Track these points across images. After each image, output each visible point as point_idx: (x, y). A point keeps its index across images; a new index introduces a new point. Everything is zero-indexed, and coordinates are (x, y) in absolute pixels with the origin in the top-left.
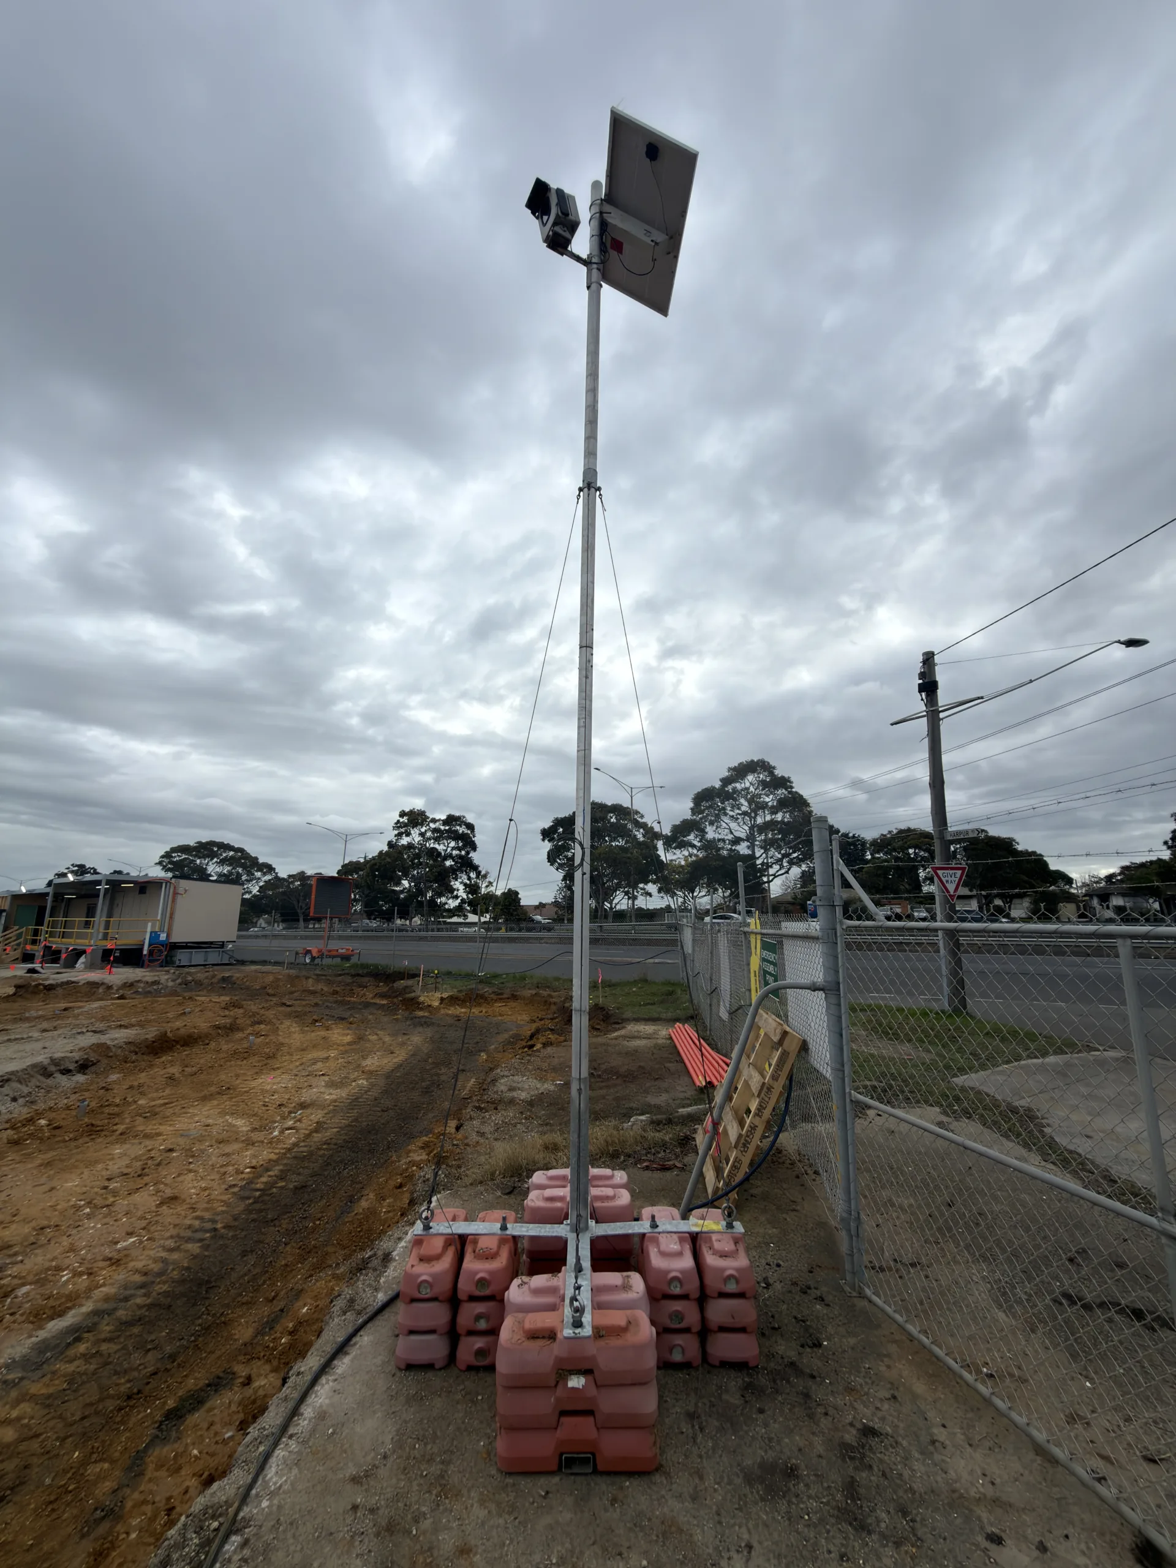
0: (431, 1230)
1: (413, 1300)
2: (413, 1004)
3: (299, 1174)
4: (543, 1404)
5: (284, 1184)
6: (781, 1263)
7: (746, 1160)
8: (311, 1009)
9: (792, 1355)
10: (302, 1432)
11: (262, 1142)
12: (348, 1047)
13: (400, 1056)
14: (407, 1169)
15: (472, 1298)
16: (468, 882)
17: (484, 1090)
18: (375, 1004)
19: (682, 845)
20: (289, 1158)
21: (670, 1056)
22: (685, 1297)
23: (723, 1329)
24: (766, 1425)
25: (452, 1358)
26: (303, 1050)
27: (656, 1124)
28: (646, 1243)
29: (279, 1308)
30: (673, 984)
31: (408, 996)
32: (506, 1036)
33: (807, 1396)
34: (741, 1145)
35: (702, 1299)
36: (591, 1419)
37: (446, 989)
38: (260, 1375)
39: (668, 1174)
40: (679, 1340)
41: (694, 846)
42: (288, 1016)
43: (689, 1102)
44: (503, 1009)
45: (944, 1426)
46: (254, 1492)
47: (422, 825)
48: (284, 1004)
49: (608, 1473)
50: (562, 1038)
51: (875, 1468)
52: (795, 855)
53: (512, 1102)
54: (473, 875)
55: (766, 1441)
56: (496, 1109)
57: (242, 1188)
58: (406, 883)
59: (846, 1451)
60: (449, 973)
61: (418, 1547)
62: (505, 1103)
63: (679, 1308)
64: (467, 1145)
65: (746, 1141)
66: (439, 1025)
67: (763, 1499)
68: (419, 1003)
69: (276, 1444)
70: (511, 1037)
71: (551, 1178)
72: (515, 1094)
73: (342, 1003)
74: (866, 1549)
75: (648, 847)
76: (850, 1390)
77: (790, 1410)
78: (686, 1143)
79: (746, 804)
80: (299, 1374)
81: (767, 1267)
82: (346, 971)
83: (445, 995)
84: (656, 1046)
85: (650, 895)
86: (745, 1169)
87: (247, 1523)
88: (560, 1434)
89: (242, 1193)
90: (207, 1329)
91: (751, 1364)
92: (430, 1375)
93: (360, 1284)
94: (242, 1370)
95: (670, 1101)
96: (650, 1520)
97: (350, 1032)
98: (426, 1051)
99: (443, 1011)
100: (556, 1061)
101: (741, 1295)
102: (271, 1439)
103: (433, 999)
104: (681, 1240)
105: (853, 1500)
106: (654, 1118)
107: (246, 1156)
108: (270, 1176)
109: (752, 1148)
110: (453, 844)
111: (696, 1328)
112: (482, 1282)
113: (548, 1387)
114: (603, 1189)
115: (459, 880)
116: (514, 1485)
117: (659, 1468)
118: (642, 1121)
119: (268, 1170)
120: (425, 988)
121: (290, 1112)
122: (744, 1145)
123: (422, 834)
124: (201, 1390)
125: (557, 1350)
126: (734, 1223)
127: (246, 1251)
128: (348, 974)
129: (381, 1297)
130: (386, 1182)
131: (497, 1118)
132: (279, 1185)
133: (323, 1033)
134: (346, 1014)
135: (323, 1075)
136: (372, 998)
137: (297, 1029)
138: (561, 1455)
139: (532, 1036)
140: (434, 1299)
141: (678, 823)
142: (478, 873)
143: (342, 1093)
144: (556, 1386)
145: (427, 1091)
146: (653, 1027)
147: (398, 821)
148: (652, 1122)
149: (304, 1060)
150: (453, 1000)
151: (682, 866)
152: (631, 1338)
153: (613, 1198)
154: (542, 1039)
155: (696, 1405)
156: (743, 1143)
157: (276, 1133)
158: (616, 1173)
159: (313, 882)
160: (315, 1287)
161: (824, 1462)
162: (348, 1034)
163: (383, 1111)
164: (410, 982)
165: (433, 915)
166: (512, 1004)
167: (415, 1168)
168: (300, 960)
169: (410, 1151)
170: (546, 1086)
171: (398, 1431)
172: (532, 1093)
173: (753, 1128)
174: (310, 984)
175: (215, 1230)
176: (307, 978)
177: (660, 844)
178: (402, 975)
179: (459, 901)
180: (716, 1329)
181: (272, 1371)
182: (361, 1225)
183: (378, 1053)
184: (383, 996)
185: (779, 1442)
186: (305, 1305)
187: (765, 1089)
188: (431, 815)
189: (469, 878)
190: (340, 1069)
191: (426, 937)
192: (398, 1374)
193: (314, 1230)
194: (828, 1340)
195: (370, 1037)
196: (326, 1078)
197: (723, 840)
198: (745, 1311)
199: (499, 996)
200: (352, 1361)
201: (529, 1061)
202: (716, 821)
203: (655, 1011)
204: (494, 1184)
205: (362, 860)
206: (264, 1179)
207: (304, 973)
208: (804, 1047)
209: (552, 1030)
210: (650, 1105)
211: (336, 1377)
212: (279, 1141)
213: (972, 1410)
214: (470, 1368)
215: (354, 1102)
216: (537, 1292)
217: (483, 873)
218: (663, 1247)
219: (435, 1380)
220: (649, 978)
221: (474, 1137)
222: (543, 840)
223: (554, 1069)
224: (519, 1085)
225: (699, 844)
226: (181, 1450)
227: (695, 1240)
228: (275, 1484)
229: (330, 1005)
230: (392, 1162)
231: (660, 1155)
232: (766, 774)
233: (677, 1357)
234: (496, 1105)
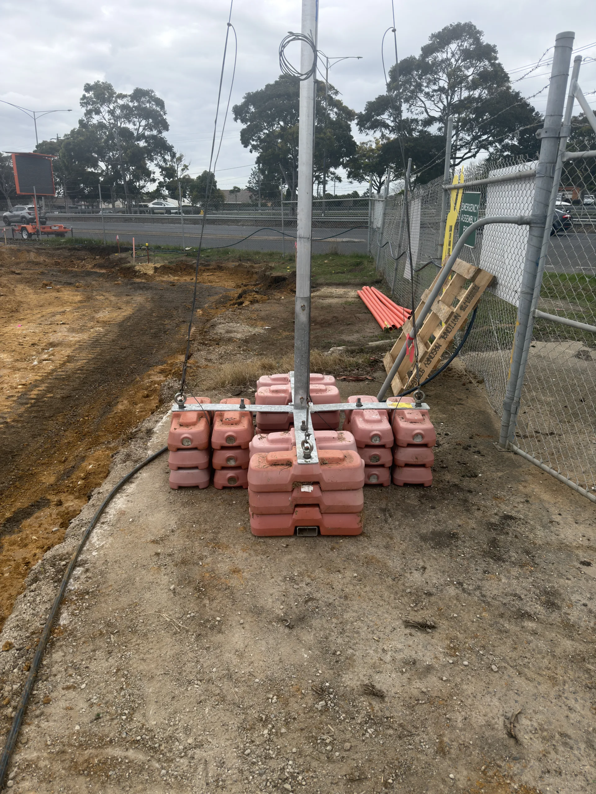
0: (185, 409)
1: (179, 449)
2: (130, 272)
3: (63, 389)
4: (285, 501)
5: (52, 395)
6: (449, 433)
7: (428, 370)
8: (40, 277)
9: (456, 481)
10: (110, 521)
11: (26, 369)
12: (79, 305)
13: (127, 311)
14: (150, 386)
15: (223, 448)
16: (164, 164)
17: (206, 332)
18: (96, 273)
19: (377, 125)
20: (50, 379)
21: (359, 310)
22: (383, 446)
23: (407, 465)
24: (436, 514)
25: (211, 481)
26: (41, 306)
27: (352, 353)
28: (353, 416)
29: (71, 466)
30: (361, 257)
31: (124, 265)
32: (217, 297)
33: (466, 501)
34: (425, 359)
35: (395, 447)
36: (317, 509)
37: (157, 260)
38: (67, 500)
39: (361, 384)
40: (375, 471)
41: (387, 126)
42: (20, 281)
43: (376, 339)
44: (212, 277)
45: (560, 514)
46: (85, 548)
47: (110, 102)
48: (13, 273)
49: (328, 536)
50: (266, 297)
51: (511, 534)
52: (485, 137)
53: (230, 340)
54: (168, 157)
55: (436, 522)
56: (218, 344)
57: (19, 398)
58: (102, 165)
59: (491, 526)
60: (158, 248)
61: (205, 570)
62: (224, 340)
63: (377, 453)
64: (199, 367)
65: (430, 356)
66: (156, 289)
67: (432, 547)
68: (136, 272)
69: (93, 527)
70: (221, 298)
71: (274, 380)
72: (232, 335)
73: (66, 272)
74: (501, 569)
75: (341, 127)
76: (496, 498)
77: (453, 508)
78: (376, 364)
79: (445, 77)
80: (99, 493)
81: (438, 436)
82: (64, 246)
83: (158, 265)
84: (346, 303)
85: (339, 179)
86: (425, 376)
87: (85, 562)
88: (295, 516)
89: (19, 400)
90: (21, 478)
91: (426, 485)
92: (196, 492)
93: (132, 447)
94: (54, 499)
95: (361, 338)
96: (357, 557)
97: (79, 293)
98: (149, 308)
99: (158, 279)
100: (263, 314)
101: (425, 445)
102: (90, 525)
103: (148, 268)
104: (381, 414)
105: (494, 547)
106: (349, 348)
107: (16, 378)
108: (39, 390)
109: (434, 361)
110: (143, 123)
111: (389, 464)
112: (230, 438)
113: (288, 492)
114: (317, 385)
115: (155, 162)
116: (264, 542)
117: (362, 534)
118: (339, 350)
119: (36, 386)
120: (138, 259)
121: (43, 349)
122: (428, 360)
123: (112, 112)
124: (27, 508)
125: (292, 471)
126: (422, 404)
127: (35, 435)
128: (65, 248)
129: (150, 453)
130: (135, 394)
131: (221, 350)
132: (49, 396)
133: (55, 294)
134: (73, 280)
135: (63, 324)
136: (92, 268)
137: (31, 291)
138: (296, 527)
139: (240, 296)
140: (195, 449)
141: (373, 99)
142: (173, 155)
143: (84, 336)
144: (293, 491)
145: (155, 336)
146: (344, 290)
147: (84, 96)
148: (347, 351)
149: (44, 313)
150: (165, 270)
151: (372, 150)
152: (346, 464)
153: (325, 390)
154: (250, 298)
155: (387, 505)
156: (428, 358)
157: (36, 363)
158: (326, 377)
159: (12, 164)
160: (95, 455)
161: (476, 532)
162: (77, 295)
163: (122, 349)
164: (124, 255)
165: (134, 198)
166: (218, 273)
167: (156, 385)
168: (18, 236)
169: (150, 375)
170: (257, 330)
171: (179, 519)
172: (247, 334)
173: (438, 347)
174: (32, 256)
175: (7, 423)
176: (29, 251)
177: (354, 125)
178: (115, 248)
179: (156, 184)
180: (403, 465)
181: (76, 498)
182: (121, 419)
183: (107, 309)
184: (101, 266)
185: (445, 522)
186: (90, 464)
187: (453, 317)
188: (118, 91)
189: (165, 161)
190: (77, 320)
191: (131, 219)
192: (173, 492)
193: (84, 422)
194: (482, 473)
195: (98, 297)
196: (68, 326)
197: (416, 121)
198: (427, 455)
199: (207, 267)
200: (137, 485)
201: (240, 313)
202: (411, 99)
203: (344, 278)
204: (225, 390)
205: (55, 141)
206: (35, 392)
207: (24, 247)
208: (494, 283)
209: (256, 292)
210: (344, 341)
211: (128, 494)
212: (39, 368)
213: (581, 507)
214: (224, 488)
215: (95, 342)
216: (273, 441)
217: (178, 155)
218: (367, 417)
219: (201, 495)
220: (339, 252)
221: (203, 362)
222: (236, 119)
223: (262, 319)
224: (234, 329)
225: (392, 124)
226: (24, 536)
227: (391, 414)
228: (99, 545)
229: (55, 273)
230: (138, 382)
231: (354, 372)
232: (471, 41)
233: (374, 481)
234: (218, 342)
